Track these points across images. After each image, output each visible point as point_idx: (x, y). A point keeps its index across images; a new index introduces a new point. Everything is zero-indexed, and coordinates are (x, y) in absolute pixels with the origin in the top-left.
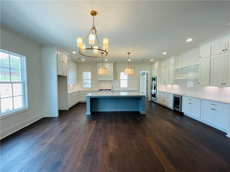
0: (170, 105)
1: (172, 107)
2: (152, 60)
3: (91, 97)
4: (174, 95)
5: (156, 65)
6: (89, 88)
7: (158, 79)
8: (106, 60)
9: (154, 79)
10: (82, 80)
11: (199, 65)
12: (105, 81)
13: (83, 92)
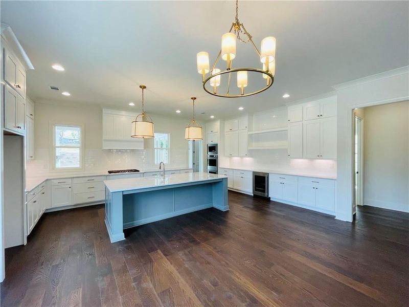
0: (248, 188)
1: (252, 192)
2: (212, 117)
3: (125, 193)
4: (254, 172)
5: (217, 125)
6: (75, 169)
7: (219, 149)
8: (132, 104)
9: (213, 149)
10: (52, 148)
11: (287, 130)
12: (120, 151)
13: (58, 181)
